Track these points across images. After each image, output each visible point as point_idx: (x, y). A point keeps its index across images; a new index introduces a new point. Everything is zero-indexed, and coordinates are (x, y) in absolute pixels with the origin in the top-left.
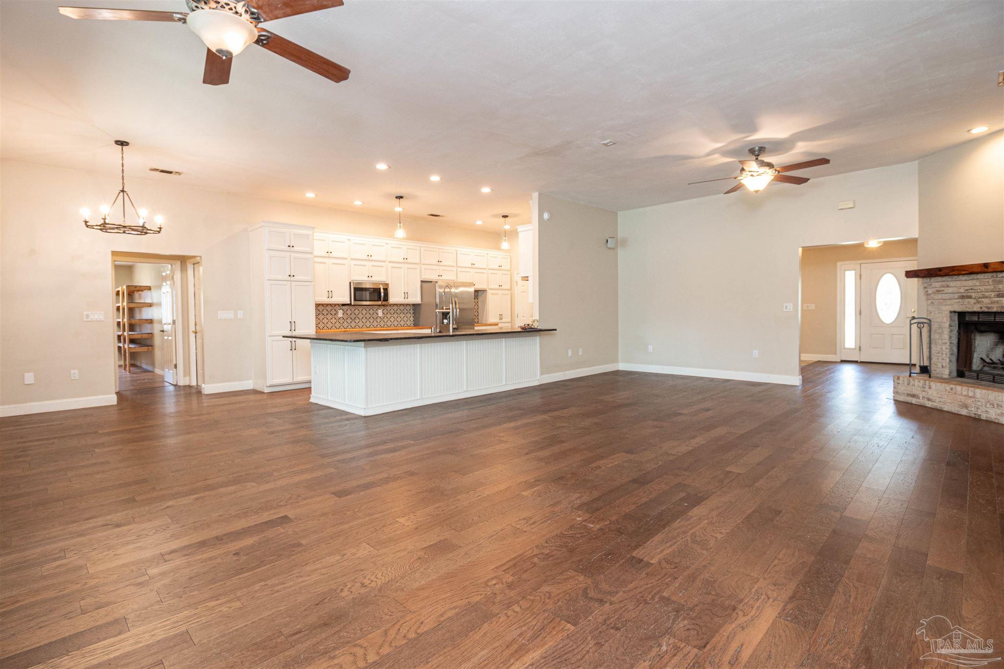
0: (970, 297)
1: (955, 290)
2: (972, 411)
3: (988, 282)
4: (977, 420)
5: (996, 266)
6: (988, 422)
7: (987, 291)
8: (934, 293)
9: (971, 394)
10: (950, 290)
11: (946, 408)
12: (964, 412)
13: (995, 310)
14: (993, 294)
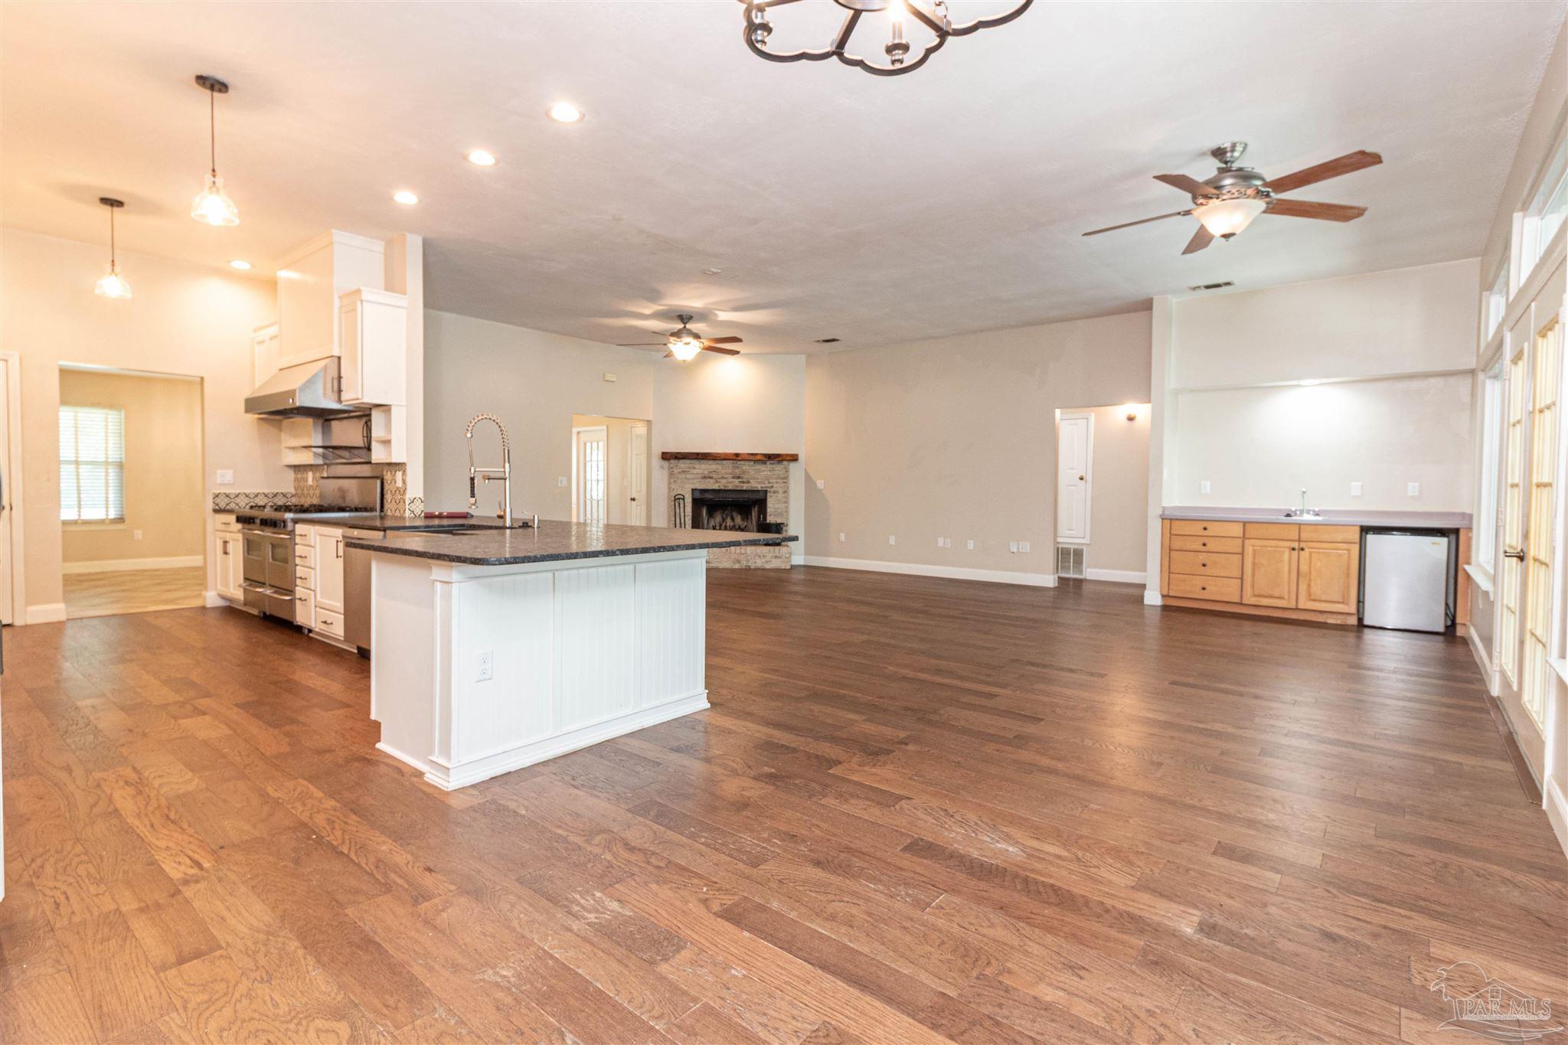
0: (712, 478)
1: (700, 471)
2: (744, 563)
3: (728, 467)
4: (748, 569)
6: (756, 569)
7: (726, 474)
8: (680, 473)
9: (743, 551)
10: (695, 471)
11: (721, 566)
12: (737, 566)
13: (730, 488)
14: (730, 476)
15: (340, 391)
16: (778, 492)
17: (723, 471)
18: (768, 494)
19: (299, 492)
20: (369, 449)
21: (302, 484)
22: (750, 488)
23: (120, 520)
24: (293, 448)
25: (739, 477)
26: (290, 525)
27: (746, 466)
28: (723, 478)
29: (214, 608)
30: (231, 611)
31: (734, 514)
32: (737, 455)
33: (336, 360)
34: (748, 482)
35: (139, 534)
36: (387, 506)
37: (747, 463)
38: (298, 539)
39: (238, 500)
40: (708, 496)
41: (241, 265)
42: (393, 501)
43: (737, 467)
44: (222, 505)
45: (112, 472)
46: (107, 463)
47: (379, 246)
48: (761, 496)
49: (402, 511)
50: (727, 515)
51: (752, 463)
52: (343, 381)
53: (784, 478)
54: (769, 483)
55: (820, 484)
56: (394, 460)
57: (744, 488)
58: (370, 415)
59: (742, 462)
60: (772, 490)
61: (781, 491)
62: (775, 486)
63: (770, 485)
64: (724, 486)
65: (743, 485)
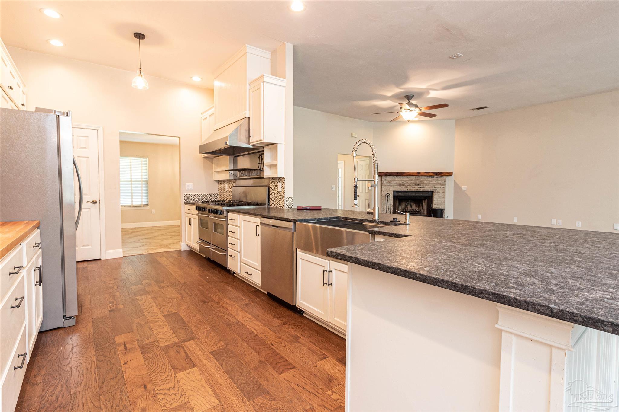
0: (404, 185)
1: (398, 182)
3: (413, 180)
5: (423, 174)
7: (411, 183)
8: (387, 183)
10: (395, 182)
13: (413, 190)
14: (413, 184)
15: (249, 137)
16: (440, 192)
17: (410, 182)
18: (434, 194)
19: (221, 193)
20: (261, 170)
21: (222, 190)
22: (424, 191)
23: (147, 205)
24: (218, 172)
25: (418, 185)
26: (225, 213)
27: (422, 179)
28: (410, 185)
29: (184, 251)
30: (191, 252)
31: (412, 204)
32: (419, 173)
33: (247, 119)
34: (423, 187)
35: (154, 211)
36: (271, 202)
37: (423, 177)
38: (229, 221)
39: (195, 198)
40: (401, 194)
41: (196, 79)
42: (276, 200)
43: (418, 180)
44: (188, 200)
45: (144, 184)
46: (141, 181)
47: (268, 55)
48: (430, 194)
49: (282, 205)
50: (408, 204)
51: (426, 177)
52: (251, 131)
53: (443, 185)
55: (464, 188)
56: (279, 176)
57: (421, 190)
58: (263, 151)
59: (421, 177)
60: (436, 191)
61: (441, 192)
62: (438, 189)
63: (435, 189)
64: (410, 189)
65: (420, 189)
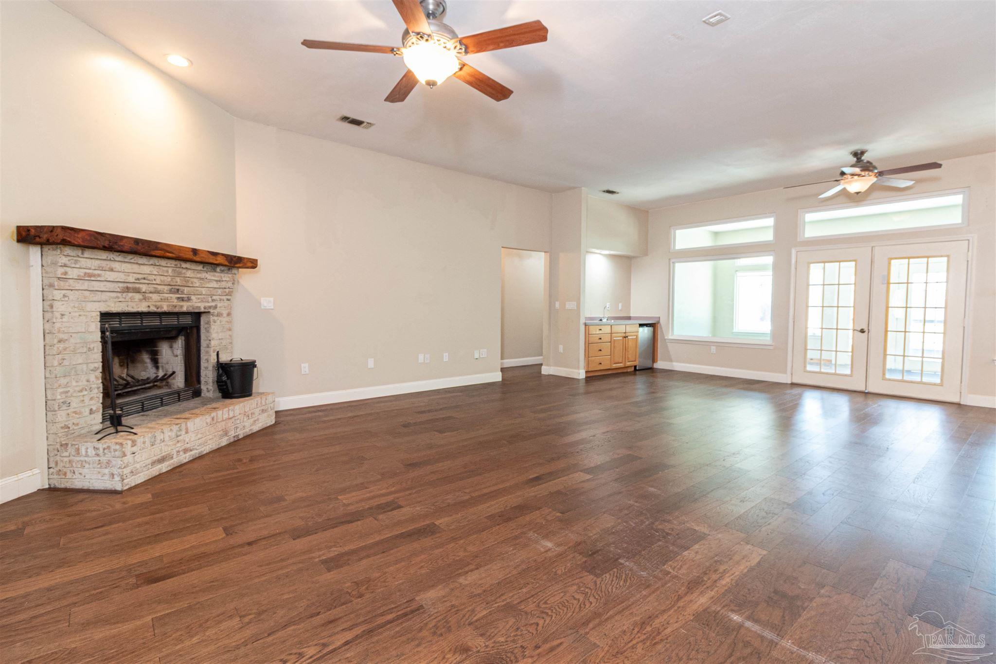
0: (137, 291)
3: (167, 272)
7: (162, 283)
13: (165, 308)
14: (166, 288)
16: (223, 315)
17: (158, 279)
18: (209, 318)
22: (190, 310)
25: (178, 291)
27: (194, 273)
28: (157, 292)
34: (189, 299)
43: (179, 274)
51: (200, 267)
53: (231, 294)
54: (213, 300)
55: (268, 302)
57: (185, 309)
59: (188, 265)
60: (216, 311)
61: (225, 313)
62: (219, 305)
63: (213, 304)
64: (156, 306)
65: (182, 303)
